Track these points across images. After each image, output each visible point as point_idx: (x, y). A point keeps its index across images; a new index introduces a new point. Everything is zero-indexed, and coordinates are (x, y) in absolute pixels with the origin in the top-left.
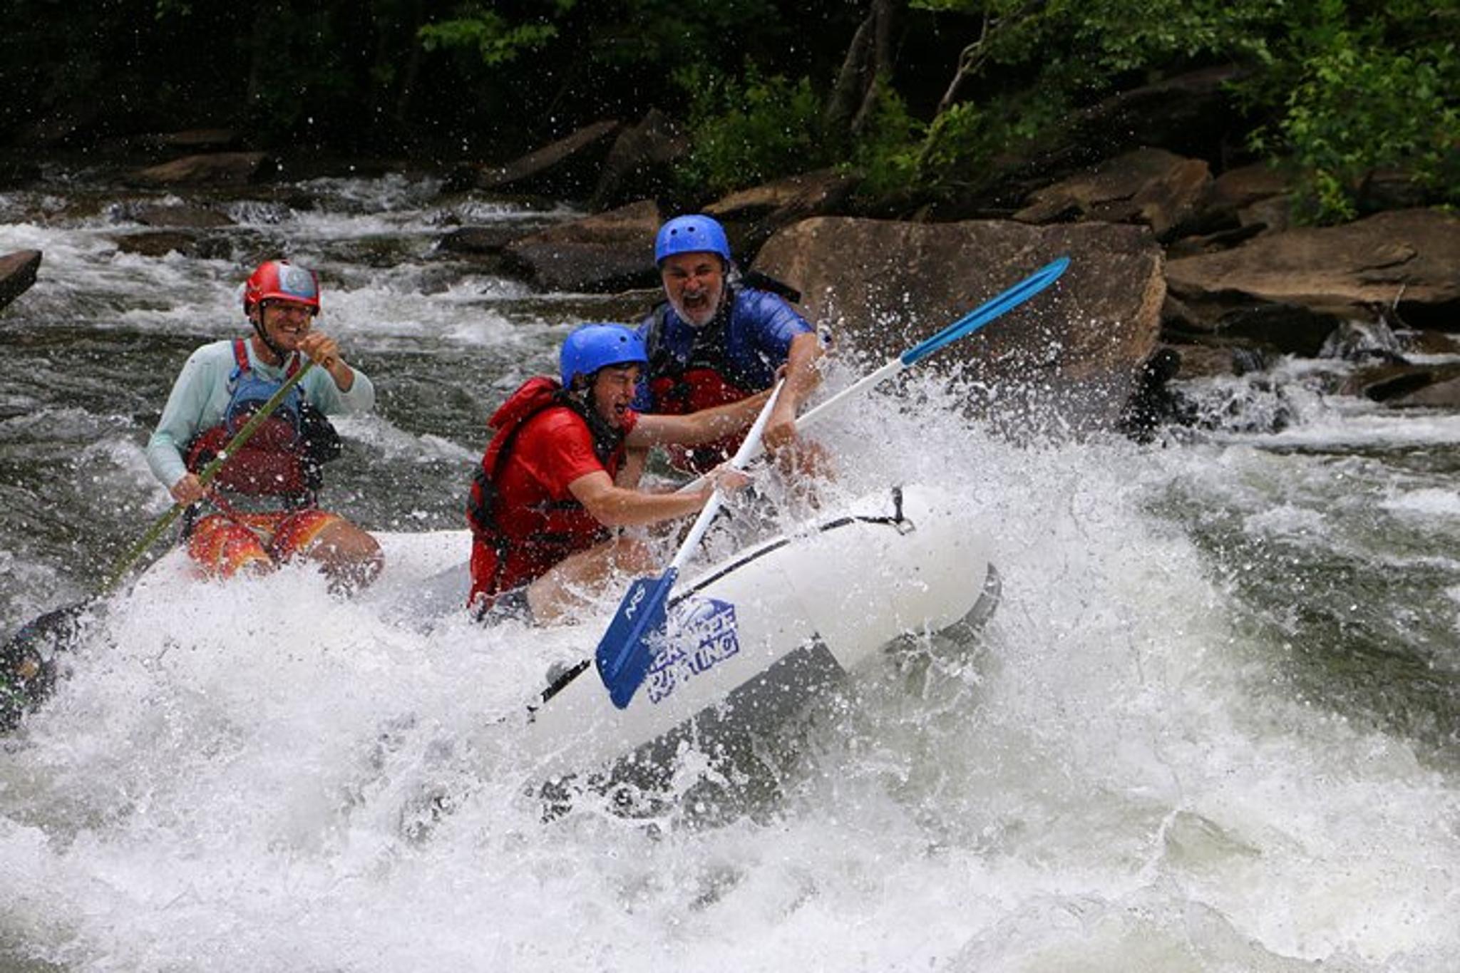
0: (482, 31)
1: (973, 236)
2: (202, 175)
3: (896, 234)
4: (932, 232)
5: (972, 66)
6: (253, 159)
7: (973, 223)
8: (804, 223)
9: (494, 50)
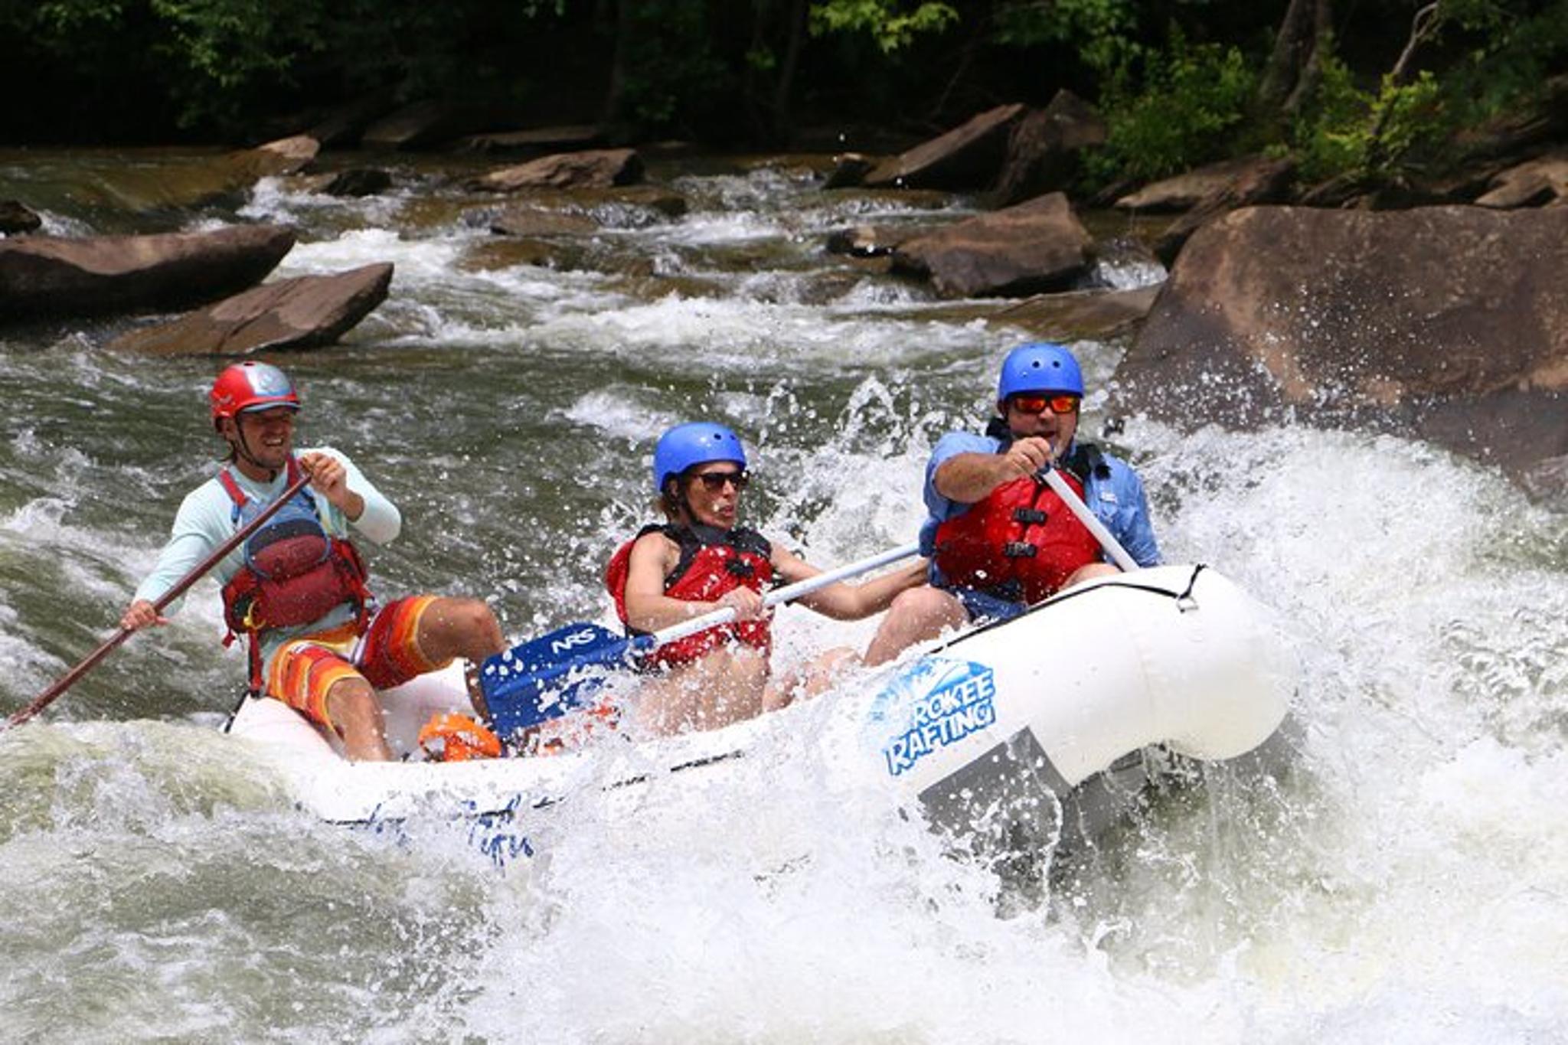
0: (873, 13)
1: (1430, 225)
2: (561, 178)
3: (1341, 222)
4: (1381, 221)
5: (1429, 30)
6: (618, 157)
7: (1428, 209)
8: (1234, 214)
9: (886, 34)
